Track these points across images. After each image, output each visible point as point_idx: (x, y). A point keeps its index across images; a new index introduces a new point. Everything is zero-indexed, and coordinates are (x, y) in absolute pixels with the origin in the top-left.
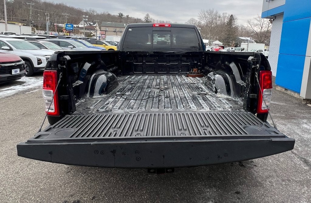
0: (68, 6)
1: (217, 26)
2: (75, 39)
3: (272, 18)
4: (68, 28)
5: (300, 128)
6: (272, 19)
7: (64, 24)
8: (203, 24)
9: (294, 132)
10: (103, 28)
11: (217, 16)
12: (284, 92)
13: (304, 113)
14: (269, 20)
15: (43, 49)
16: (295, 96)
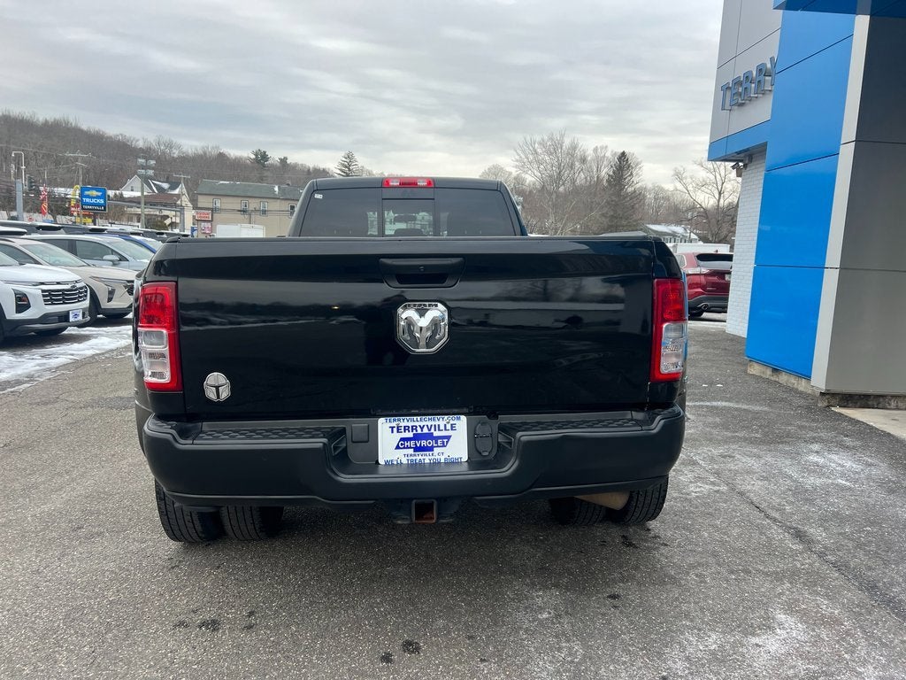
0: (84, 127)
1: (576, 191)
2: (124, 235)
3: (741, 161)
4: (88, 200)
5: (799, 463)
6: (741, 164)
7: (71, 186)
8: (529, 185)
9: (780, 472)
10: (204, 201)
11: (574, 157)
12: (772, 378)
13: (817, 428)
14: (733, 167)
15: (28, 265)
16: (801, 389)
